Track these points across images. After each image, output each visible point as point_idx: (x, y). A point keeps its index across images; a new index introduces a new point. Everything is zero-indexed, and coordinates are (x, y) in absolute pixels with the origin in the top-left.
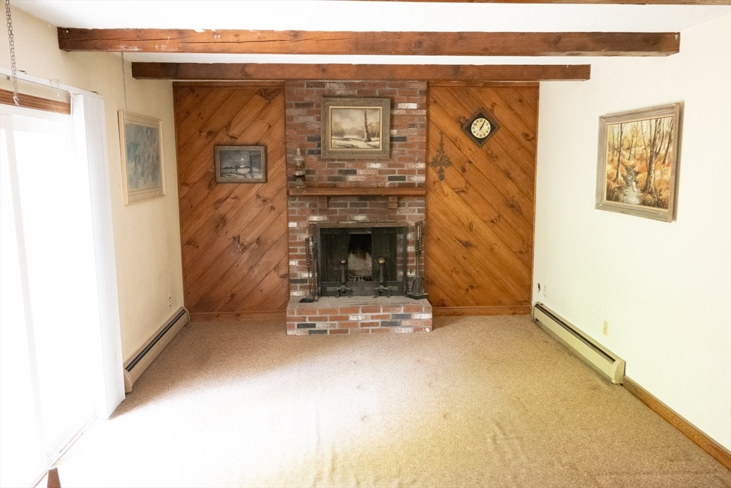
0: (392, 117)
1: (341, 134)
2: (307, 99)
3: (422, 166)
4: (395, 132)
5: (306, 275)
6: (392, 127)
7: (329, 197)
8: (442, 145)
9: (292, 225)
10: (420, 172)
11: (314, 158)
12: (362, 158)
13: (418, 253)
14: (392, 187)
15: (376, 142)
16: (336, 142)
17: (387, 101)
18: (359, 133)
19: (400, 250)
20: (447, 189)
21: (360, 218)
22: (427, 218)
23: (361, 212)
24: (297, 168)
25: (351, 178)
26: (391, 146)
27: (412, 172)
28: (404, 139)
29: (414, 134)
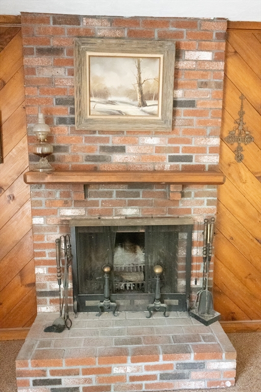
0: (177, 71)
1: (103, 94)
2: (54, 43)
3: (215, 141)
4: (179, 94)
5: (55, 286)
6: (176, 86)
7: (86, 186)
8: (241, 114)
9: (38, 221)
10: (213, 150)
11: (65, 129)
12: (134, 130)
14: (175, 171)
15: (153, 107)
16: (96, 107)
18: (129, 93)
19: (182, 253)
21: (130, 212)
23: (131, 204)
24: (39, 142)
25: (117, 158)
26: (174, 113)
27: (202, 150)
28: (192, 104)
29: (206, 98)
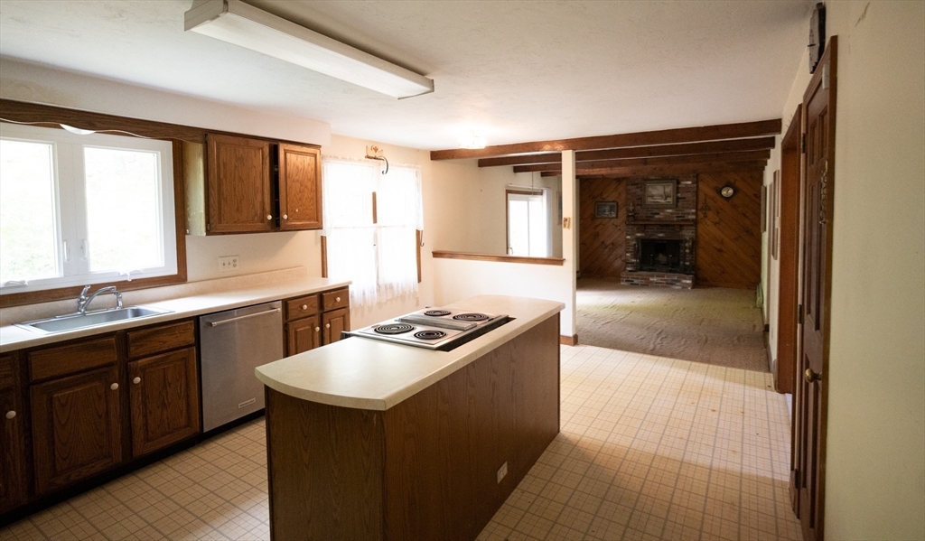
0: (678, 188)
1: (652, 196)
2: (636, 182)
3: (694, 211)
4: (679, 195)
5: (633, 260)
6: (678, 193)
7: (645, 225)
8: (705, 201)
9: (628, 237)
10: (693, 214)
11: (639, 207)
12: (663, 207)
13: (691, 253)
14: (677, 221)
15: (669, 200)
16: (650, 200)
17: (675, 181)
18: (661, 196)
19: (682, 251)
20: (709, 223)
21: (661, 235)
22: (696, 236)
23: (661, 232)
24: (630, 212)
25: (657, 216)
26: (677, 202)
27: (689, 214)
28: (684, 198)
29: (690, 196)
